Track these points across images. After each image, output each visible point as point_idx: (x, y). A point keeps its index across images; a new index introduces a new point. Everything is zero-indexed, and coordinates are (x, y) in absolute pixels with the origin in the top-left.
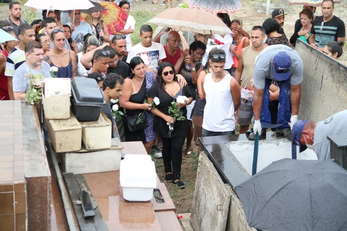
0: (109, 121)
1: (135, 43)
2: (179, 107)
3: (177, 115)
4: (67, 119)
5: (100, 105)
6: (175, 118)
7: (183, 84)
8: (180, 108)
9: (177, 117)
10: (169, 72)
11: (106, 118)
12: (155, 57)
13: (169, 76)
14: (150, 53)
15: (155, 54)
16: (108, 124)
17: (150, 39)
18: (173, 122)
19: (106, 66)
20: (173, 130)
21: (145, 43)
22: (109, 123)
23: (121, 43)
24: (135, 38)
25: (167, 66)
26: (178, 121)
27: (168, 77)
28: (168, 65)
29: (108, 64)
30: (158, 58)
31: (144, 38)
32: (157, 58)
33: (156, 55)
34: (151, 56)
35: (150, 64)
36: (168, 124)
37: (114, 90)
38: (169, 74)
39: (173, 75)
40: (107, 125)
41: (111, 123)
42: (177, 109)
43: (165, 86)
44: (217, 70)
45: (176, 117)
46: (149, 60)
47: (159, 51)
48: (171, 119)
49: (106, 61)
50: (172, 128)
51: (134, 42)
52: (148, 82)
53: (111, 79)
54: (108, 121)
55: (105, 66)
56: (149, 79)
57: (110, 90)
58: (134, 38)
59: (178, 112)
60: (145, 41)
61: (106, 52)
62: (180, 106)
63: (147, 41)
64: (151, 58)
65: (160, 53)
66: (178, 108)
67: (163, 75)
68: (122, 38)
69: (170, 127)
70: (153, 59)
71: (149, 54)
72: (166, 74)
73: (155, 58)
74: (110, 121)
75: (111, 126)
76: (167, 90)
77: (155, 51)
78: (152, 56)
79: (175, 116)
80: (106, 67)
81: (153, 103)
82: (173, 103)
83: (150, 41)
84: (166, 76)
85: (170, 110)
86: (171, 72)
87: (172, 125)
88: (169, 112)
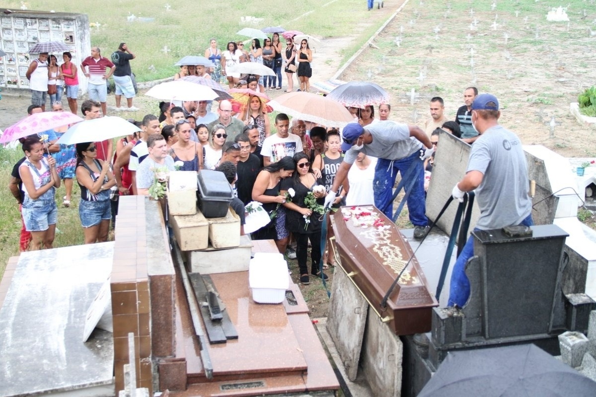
3: (313, 206)
8: (316, 197)
9: (313, 208)
10: (304, 164)
11: (235, 213)
12: (292, 149)
14: (286, 145)
16: (237, 220)
17: (286, 128)
21: (281, 133)
23: (255, 133)
25: (303, 158)
26: (315, 212)
27: (303, 170)
30: (295, 150)
31: (279, 127)
33: (293, 147)
36: (304, 217)
38: (305, 167)
39: (308, 167)
40: (236, 222)
41: (240, 219)
43: (300, 178)
46: (285, 152)
47: (295, 142)
48: (308, 211)
50: (309, 221)
60: (281, 130)
61: (238, 145)
62: (317, 195)
63: (283, 131)
64: (287, 150)
65: (297, 146)
67: (298, 167)
69: (306, 220)
72: (302, 166)
74: (239, 217)
75: (240, 222)
76: (302, 182)
77: (291, 142)
81: (287, 195)
82: (309, 193)
83: (287, 131)
84: (301, 168)
85: (306, 200)
86: (307, 164)
87: (309, 217)
88: (306, 203)
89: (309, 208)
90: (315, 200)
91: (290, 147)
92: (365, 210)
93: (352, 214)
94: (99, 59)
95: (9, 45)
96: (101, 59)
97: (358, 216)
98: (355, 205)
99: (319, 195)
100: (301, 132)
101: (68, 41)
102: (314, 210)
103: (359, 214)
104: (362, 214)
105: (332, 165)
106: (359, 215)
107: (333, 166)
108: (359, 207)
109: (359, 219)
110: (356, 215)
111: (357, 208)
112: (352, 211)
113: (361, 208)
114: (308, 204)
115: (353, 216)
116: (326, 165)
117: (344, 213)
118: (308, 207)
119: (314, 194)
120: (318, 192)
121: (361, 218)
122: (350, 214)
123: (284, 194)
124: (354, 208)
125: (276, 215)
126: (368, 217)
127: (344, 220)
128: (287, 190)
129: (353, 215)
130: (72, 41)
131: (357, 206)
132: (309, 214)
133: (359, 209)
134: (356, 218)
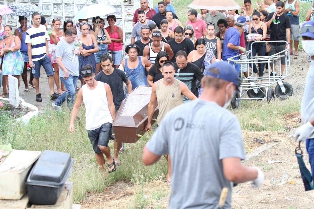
4: (17, 200)
5: (54, 185)
94: (148, 11)
95: (69, 8)
96: (150, 10)
101: (127, 3)
130: (130, 3)
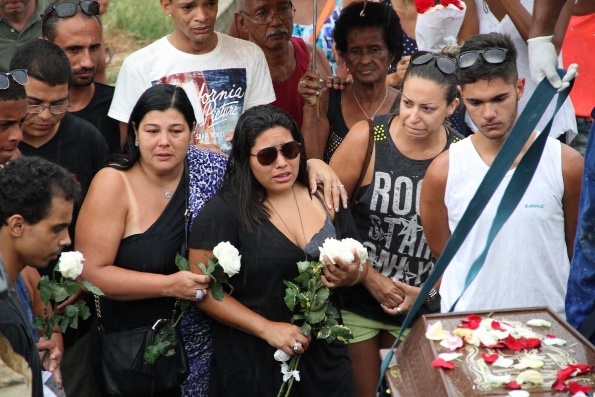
0: (20, 365)
1: (137, 38)
2: (329, 280)
3: (316, 317)
6: (309, 327)
7: (337, 200)
8: (332, 285)
9: (317, 327)
10: (278, 149)
11: (10, 350)
12: (230, 96)
13: (279, 168)
14: (209, 80)
15: (231, 83)
16: (17, 376)
17: (206, 14)
18: (300, 345)
19: (9, 134)
20: (298, 379)
21: (186, 32)
22: (19, 371)
23: (75, 34)
24: (138, 18)
25: (271, 125)
26: (323, 341)
27: (277, 172)
28: (278, 123)
29: (17, 126)
30: (241, 101)
31: (181, 12)
32: (236, 99)
33: (235, 89)
34: (214, 92)
35: (209, 122)
36: (279, 355)
37: (41, 228)
38: (281, 160)
39: (296, 161)
40: (13, 383)
41: (29, 373)
42: (317, 292)
43: (266, 204)
44: (482, 113)
45: (312, 325)
46: (203, 106)
47: (244, 70)
48: (293, 335)
49: (10, 117)
50: (296, 374)
51: (133, 34)
52: (198, 195)
53: (29, 181)
54: (15, 365)
55: (4, 134)
56: (203, 182)
57: (26, 227)
58: (134, 16)
59: (322, 302)
60: (188, 23)
61: (10, 77)
62: (333, 277)
63: (193, 24)
64: (214, 100)
65: (249, 82)
66: (324, 287)
67: (255, 161)
68: (83, 11)
69: (284, 369)
70: (220, 102)
71: (204, 80)
72: (268, 156)
73: (231, 100)
74: (25, 364)
75: (30, 385)
76: (275, 220)
77: (228, 70)
78: (219, 92)
79: (308, 323)
80: (12, 138)
81: (212, 268)
82: (303, 265)
83: (209, 25)
84: (268, 168)
85: (292, 292)
86: (288, 151)
87: (297, 359)
88: (290, 301)
89: (299, 323)
90: (325, 295)
91: (224, 88)
92: (519, 330)
93: (465, 343)
97: (491, 353)
98: (476, 309)
99: (344, 276)
100: (271, 31)
102: (319, 334)
103: (494, 343)
104: (508, 346)
105: (400, 180)
106: (494, 348)
107: (404, 185)
108: (495, 319)
109: (496, 363)
110: (482, 347)
111: (486, 323)
112: (466, 332)
113: (503, 321)
114: (299, 308)
115: (472, 353)
116: (379, 175)
117: (437, 342)
118: (296, 317)
119: (322, 273)
120: (337, 265)
121: (503, 361)
122: (460, 344)
123: (202, 266)
124: (472, 319)
125: (167, 349)
126: (531, 359)
127: (437, 367)
128: (212, 249)
129: (471, 350)
131: (485, 314)
132: (297, 346)
133: (495, 325)
134: (481, 362)
